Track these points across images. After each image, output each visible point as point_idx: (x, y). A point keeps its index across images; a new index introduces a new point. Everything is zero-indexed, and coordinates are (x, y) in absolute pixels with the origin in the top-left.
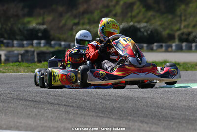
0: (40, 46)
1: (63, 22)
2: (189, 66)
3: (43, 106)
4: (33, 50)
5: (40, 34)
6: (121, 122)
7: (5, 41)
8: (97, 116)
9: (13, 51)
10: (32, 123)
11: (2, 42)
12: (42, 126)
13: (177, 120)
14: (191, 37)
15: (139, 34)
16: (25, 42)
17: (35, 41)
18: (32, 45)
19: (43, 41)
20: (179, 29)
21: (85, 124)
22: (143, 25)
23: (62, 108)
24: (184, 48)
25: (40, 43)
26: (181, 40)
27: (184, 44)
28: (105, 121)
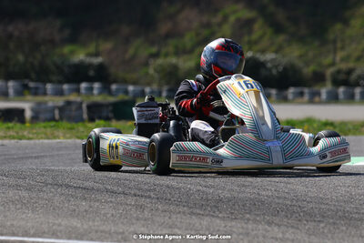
0: (92, 94)
1: (131, 51)
2: (351, 127)
3: (99, 197)
4: (78, 99)
5: (91, 73)
6: (234, 223)
7: (32, 85)
8: (192, 213)
9: (46, 103)
10: (79, 225)
11: (26, 87)
12: (97, 232)
13: (331, 221)
14: (353, 77)
15: (263, 72)
16: (66, 87)
17: (83, 85)
18: (78, 91)
19: (96, 85)
20: (333, 64)
21: (170, 227)
22: (269, 56)
23: (131, 200)
24: (341, 96)
25: (91, 89)
26: (337, 83)
27: (341, 90)
28: (206, 221)
